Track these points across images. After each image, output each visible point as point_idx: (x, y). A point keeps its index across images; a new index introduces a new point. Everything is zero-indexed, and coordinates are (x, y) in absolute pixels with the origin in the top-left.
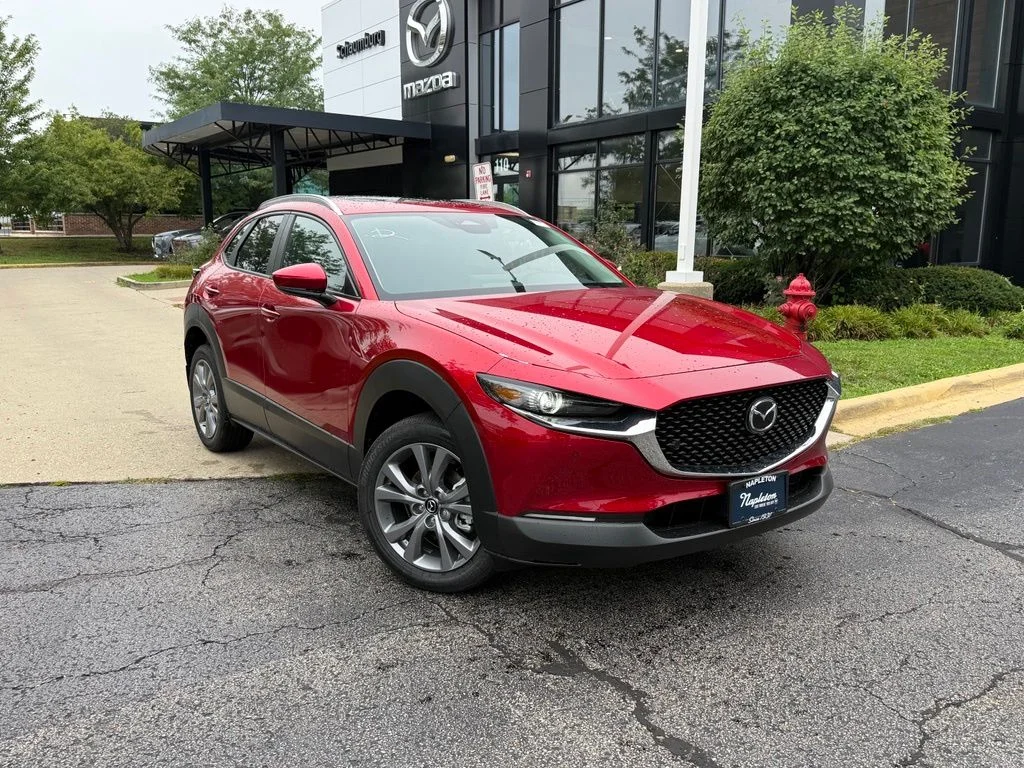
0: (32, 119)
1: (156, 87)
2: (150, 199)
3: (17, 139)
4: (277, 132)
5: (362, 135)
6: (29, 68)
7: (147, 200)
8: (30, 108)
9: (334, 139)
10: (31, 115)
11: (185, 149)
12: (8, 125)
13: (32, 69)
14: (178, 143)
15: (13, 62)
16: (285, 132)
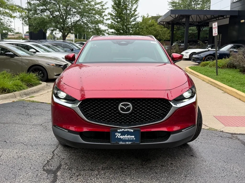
0: (136, 18)
1: (169, 6)
2: (162, 37)
3: (133, 23)
4: (188, 17)
5: (215, 16)
6: (137, 5)
7: (161, 38)
8: (136, 15)
9: (212, 17)
10: (136, 17)
11: (168, 23)
12: (131, 20)
13: (138, 5)
14: (166, 22)
15: (134, 4)
16: (190, 16)
